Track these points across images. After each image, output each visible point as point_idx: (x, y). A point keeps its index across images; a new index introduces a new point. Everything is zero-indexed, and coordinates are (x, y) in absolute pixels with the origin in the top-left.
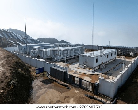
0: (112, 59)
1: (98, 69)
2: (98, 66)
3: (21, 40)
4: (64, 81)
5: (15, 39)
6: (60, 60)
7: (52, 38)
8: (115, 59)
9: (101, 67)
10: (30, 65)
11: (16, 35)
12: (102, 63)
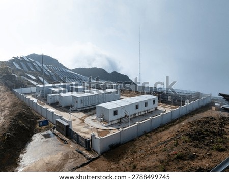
0: (148, 110)
1: (118, 123)
2: (118, 120)
3: (47, 74)
4: (67, 136)
5: (39, 71)
6: (80, 109)
7: (98, 68)
8: (154, 109)
9: (122, 121)
10: (41, 115)
11: (40, 65)
12: (126, 115)
